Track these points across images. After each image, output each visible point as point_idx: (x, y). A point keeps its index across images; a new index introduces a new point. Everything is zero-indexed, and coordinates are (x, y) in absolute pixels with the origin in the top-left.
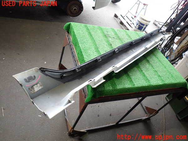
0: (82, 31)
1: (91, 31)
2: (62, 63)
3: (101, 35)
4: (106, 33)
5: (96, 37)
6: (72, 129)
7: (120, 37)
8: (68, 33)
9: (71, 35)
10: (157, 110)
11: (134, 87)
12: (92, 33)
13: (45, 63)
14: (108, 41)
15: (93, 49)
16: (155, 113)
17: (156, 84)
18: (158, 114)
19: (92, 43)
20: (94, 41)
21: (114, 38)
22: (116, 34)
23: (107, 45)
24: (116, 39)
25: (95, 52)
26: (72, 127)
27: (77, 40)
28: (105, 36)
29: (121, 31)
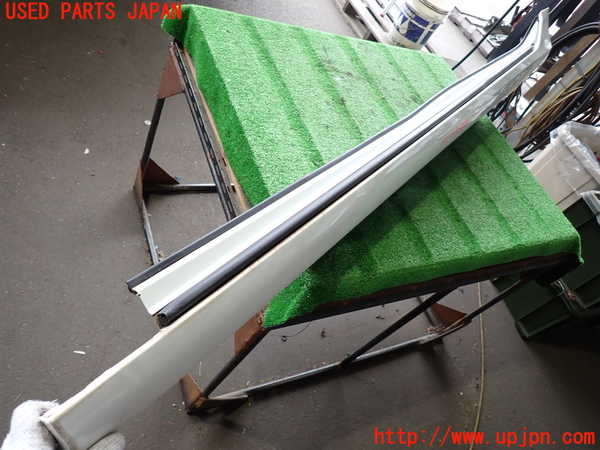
0: (236, 43)
1: (269, 44)
2: (153, 156)
3: (304, 60)
4: (321, 53)
5: (287, 72)
6: (201, 395)
7: (369, 72)
8: (181, 46)
9: (191, 56)
10: (469, 314)
11: (429, 262)
12: (275, 54)
13: (87, 151)
14: (331, 88)
15: (284, 117)
16: (460, 323)
17: (494, 249)
18: (470, 325)
19: (276, 94)
20: (284, 85)
21: (349, 74)
22: (355, 59)
23: (328, 103)
24: (358, 78)
25: (291, 132)
26: (202, 390)
27: (221, 80)
28: (321, 66)
29: (370, 48)
